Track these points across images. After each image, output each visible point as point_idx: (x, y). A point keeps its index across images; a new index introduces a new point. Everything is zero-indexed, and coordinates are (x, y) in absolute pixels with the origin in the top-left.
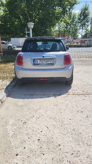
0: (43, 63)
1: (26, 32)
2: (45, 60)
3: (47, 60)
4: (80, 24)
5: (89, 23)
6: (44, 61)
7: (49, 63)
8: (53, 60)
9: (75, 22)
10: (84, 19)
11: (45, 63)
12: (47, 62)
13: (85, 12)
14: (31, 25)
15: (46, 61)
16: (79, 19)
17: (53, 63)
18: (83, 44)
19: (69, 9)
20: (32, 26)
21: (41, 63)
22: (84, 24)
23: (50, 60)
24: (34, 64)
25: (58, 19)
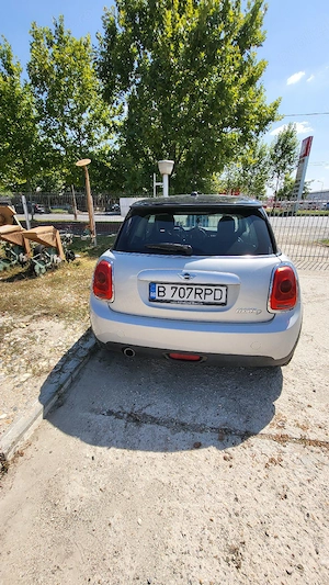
0: (185, 299)
1: (155, 184)
2: (194, 287)
3: (204, 288)
4: (273, 168)
5: (294, 166)
6: (187, 292)
7: (210, 299)
8: (224, 289)
9: (263, 163)
10: (282, 157)
11: (192, 298)
12: (202, 295)
13: (285, 142)
14: (167, 167)
15: (198, 291)
16: (273, 157)
17: (223, 300)
18: (277, 210)
19: (257, 132)
20: (169, 170)
21: (176, 297)
22: (284, 168)
23: (213, 288)
24: (152, 300)
25: (229, 154)
